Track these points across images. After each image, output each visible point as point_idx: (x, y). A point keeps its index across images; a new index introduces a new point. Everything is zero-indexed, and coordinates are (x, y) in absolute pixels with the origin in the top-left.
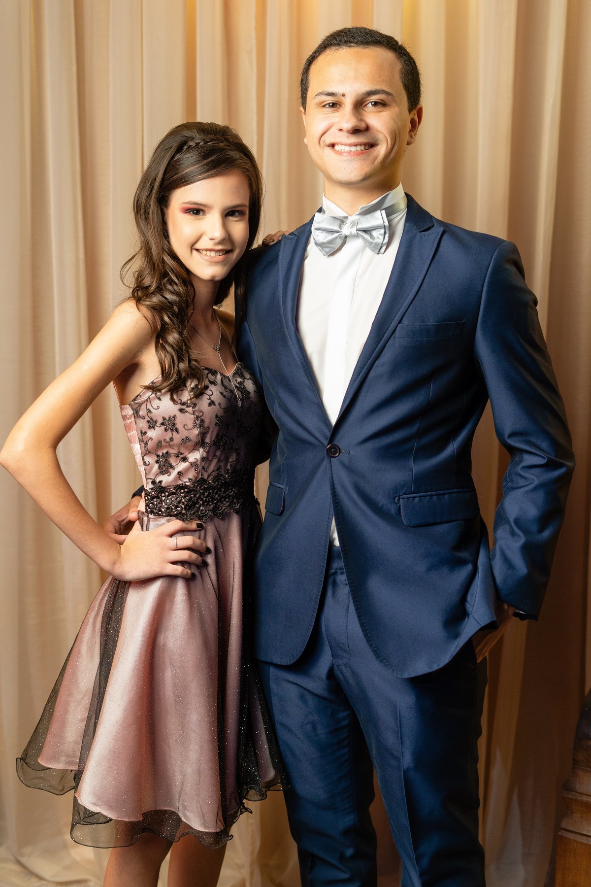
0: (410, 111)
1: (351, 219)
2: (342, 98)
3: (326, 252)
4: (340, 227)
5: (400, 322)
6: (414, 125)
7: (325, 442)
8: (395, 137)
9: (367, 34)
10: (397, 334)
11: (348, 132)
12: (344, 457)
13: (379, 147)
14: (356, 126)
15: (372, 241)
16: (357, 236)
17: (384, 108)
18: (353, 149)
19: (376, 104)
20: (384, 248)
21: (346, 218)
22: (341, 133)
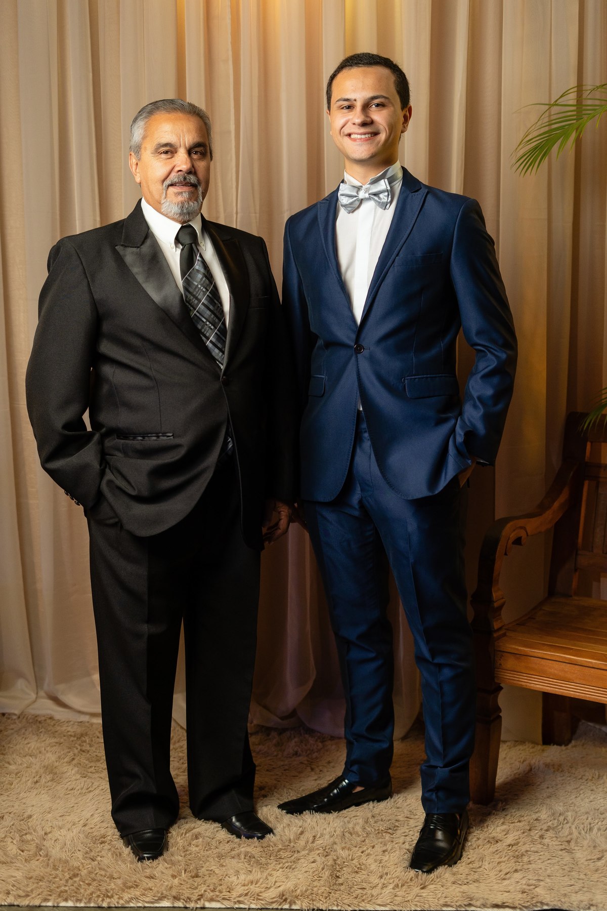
0: (403, 109)
1: (364, 187)
2: (355, 102)
3: (349, 211)
4: (357, 193)
5: (397, 255)
6: (406, 119)
7: (352, 344)
8: (392, 128)
9: (370, 57)
10: (396, 264)
11: (359, 125)
12: (366, 353)
13: (381, 134)
14: (364, 121)
15: (380, 201)
16: (369, 199)
17: (384, 108)
18: (363, 137)
19: (378, 105)
20: (389, 205)
21: (362, 186)
22: (354, 126)
